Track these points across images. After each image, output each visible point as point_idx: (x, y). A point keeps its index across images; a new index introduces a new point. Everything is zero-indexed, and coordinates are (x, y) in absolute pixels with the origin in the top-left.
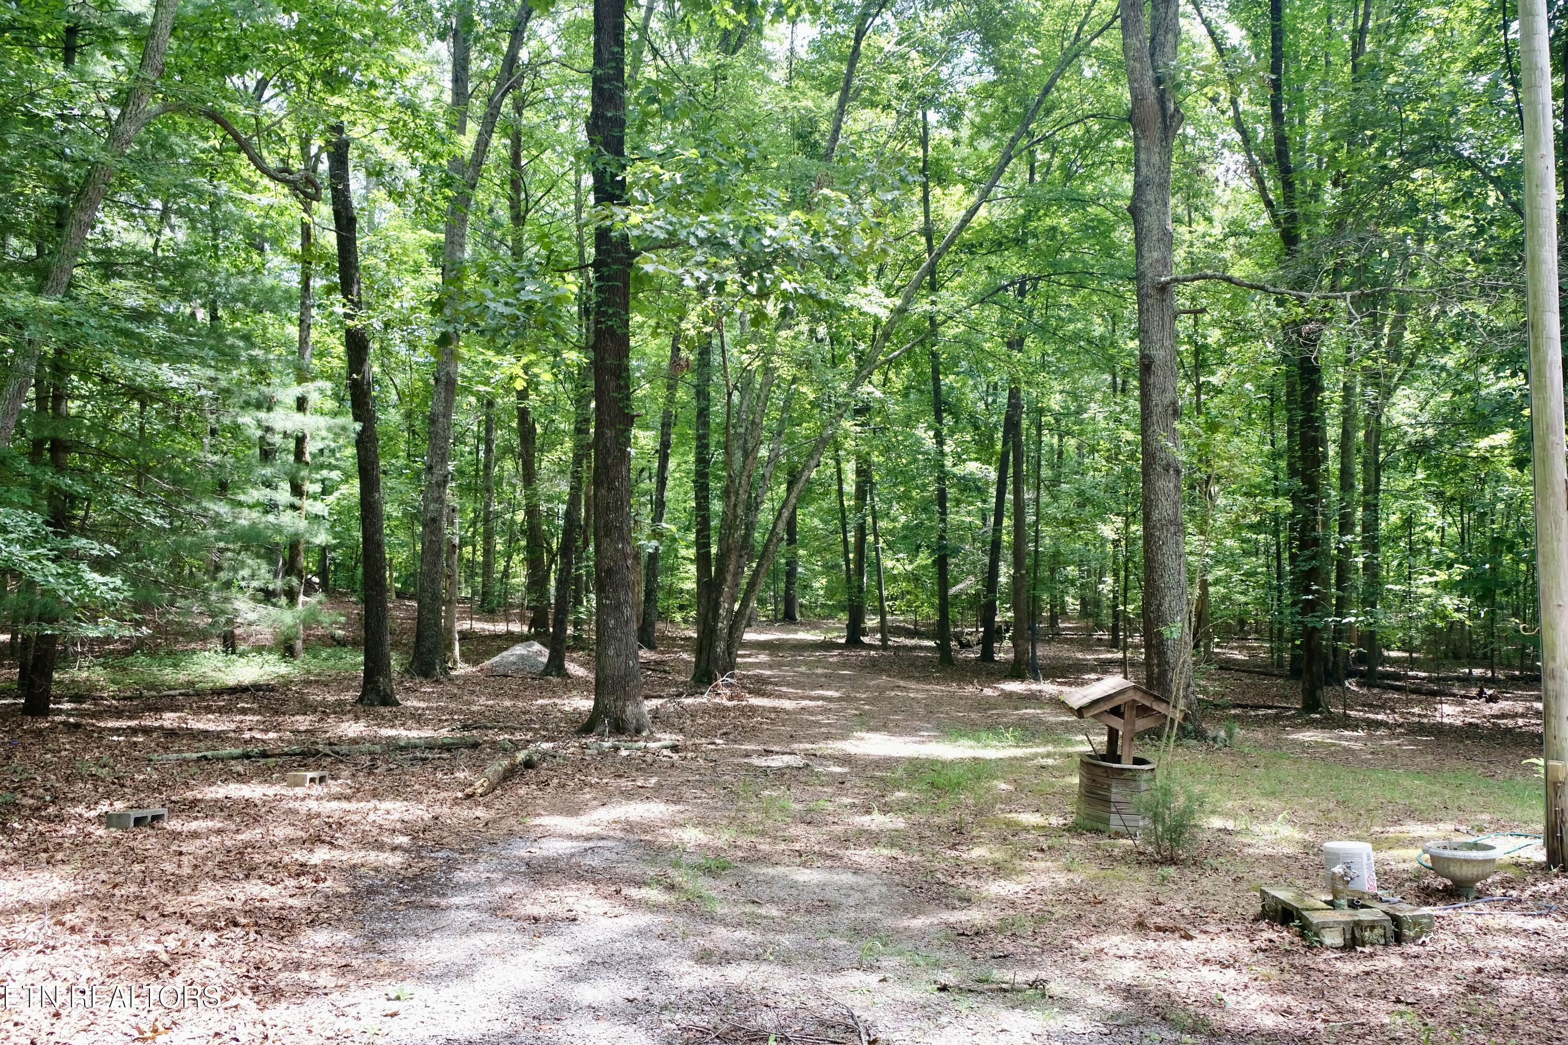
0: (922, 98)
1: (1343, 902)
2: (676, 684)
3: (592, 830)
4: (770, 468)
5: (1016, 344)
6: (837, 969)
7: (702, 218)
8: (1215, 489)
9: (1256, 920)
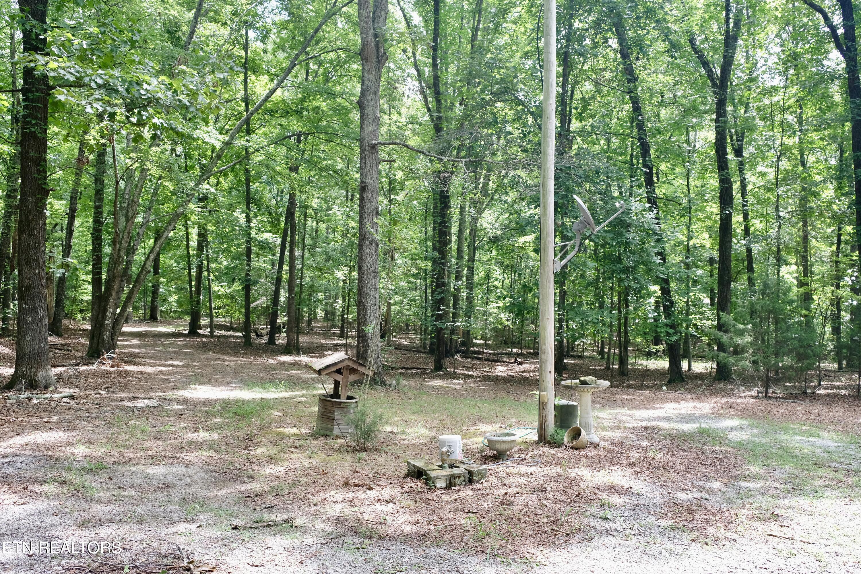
0: (246, 22)
1: (447, 465)
2: (75, 358)
3: (9, 450)
4: (143, 229)
5: (295, 169)
6: (172, 523)
7: (100, 71)
8: (396, 256)
9: (405, 477)
